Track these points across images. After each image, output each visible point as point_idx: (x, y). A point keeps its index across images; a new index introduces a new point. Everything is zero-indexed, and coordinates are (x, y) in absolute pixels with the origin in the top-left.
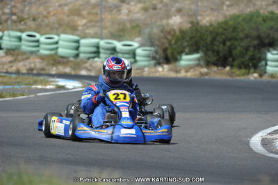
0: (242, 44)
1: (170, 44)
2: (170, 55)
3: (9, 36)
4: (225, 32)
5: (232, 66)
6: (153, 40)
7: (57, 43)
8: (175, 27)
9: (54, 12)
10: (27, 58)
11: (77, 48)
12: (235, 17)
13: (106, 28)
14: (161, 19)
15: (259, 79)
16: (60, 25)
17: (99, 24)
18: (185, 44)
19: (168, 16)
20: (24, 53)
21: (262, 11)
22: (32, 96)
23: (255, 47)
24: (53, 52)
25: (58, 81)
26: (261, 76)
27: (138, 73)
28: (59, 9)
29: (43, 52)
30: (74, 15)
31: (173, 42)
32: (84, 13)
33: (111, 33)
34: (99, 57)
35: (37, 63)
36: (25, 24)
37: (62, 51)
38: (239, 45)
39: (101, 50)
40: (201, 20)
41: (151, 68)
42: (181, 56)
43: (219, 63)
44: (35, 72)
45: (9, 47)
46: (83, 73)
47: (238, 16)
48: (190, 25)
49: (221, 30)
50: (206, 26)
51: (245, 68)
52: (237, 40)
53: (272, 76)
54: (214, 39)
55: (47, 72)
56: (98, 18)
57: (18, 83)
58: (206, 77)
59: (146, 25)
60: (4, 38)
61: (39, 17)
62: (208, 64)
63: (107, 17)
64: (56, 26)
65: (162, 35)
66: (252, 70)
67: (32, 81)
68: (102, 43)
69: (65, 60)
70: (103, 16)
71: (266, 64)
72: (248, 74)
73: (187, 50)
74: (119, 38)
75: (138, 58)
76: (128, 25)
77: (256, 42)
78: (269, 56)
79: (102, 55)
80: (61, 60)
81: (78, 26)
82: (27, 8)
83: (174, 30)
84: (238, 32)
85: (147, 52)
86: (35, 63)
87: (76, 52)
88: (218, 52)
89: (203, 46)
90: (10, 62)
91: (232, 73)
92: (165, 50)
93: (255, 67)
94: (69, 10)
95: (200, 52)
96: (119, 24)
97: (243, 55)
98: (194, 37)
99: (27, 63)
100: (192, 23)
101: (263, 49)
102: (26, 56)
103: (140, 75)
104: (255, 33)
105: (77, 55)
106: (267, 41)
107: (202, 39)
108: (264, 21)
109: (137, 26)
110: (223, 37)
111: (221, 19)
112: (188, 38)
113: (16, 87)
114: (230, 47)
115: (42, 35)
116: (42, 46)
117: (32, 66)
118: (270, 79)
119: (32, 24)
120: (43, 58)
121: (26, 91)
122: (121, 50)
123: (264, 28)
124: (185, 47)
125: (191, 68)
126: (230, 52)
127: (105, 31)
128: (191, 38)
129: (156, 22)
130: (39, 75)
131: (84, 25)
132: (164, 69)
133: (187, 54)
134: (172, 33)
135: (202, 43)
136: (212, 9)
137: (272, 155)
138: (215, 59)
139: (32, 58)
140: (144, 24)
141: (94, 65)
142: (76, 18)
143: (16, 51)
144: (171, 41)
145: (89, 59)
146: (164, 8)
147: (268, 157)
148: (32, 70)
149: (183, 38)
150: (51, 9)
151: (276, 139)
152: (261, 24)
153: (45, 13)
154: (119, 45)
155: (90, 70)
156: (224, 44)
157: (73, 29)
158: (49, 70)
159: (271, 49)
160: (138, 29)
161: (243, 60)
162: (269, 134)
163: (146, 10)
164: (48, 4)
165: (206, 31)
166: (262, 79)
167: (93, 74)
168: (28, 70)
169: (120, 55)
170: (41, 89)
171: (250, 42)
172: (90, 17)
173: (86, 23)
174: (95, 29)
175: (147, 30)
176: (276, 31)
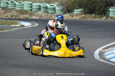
0: (99, 5)
1: (70, 5)
3: (3, 2)
5: (95, 14)
7: (23, 5)
10: (11, 11)
11: (31, 7)
18: (76, 5)
20: (10, 9)
22: (9, 30)
23: (104, 6)
24: (21, 9)
26: (107, 18)
29: (17, 9)
31: (71, 4)
34: (40, 11)
35: (15, 13)
37: (25, 8)
38: (98, 5)
39: (41, 8)
42: (74, 10)
43: (90, 13)
44: (13, 18)
45: (3, 7)
46: (34, 17)
51: (101, 15)
52: (97, 3)
53: (112, 18)
54: (88, 3)
57: (5, 24)
58: (84, 19)
60: (1, 3)
62: (85, 13)
65: (66, 1)
66: (103, 15)
67: (10, 23)
68: (42, 5)
69: (26, 12)
71: (109, 13)
72: (102, 17)
73: (77, 8)
74: (49, 3)
75: (56, 11)
77: (105, 4)
79: (41, 10)
80: (25, 12)
85: (60, 8)
86: (14, 13)
87: (31, 8)
88: (89, 8)
89: (83, 6)
90: (4, 13)
91: (95, 17)
92: (68, 8)
93: (105, 14)
95: (82, 8)
97: (100, 9)
99: (11, 13)
101: (108, 7)
102: (11, 10)
105: (31, 10)
106: (109, 3)
107: (83, 3)
110: (91, 2)
112: (77, 3)
113: (4, 26)
114: (94, 6)
115: (17, 2)
116: (17, 6)
117: (13, 14)
120: (17, 11)
121: (8, 27)
124: (76, 6)
125: (78, 15)
126: (94, 8)
128: (78, 3)
130: (15, 19)
132: (67, 15)
133: (77, 9)
138: (88, 11)
139: (13, 11)
141: (38, 14)
143: (6, 8)
145: (36, 11)
148: (12, 16)
149: (75, 2)
154: (48, 6)
155: (37, 16)
156: (92, 5)
158: (20, 16)
159: (111, 7)
161: (100, 11)
169: (49, 10)
170: (14, 27)
171: (102, 4)
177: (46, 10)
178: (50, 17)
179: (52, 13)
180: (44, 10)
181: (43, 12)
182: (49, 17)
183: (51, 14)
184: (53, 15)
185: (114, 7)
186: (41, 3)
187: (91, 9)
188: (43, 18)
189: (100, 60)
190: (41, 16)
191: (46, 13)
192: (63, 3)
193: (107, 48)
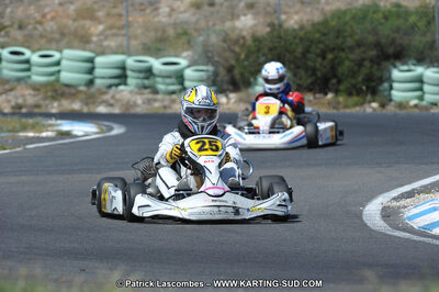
0: (351, 56)
1: (237, 60)
2: (238, 77)
4: (323, 38)
5: (337, 92)
6: (210, 55)
7: (58, 63)
8: (244, 33)
9: (53, 14)
10: (11, 90)
11: (91, 71)
12: (339, 14)
13: (136, 37)
14: (223, 21)
15: (379, 111)
16: (63, 34)
17: (123, 32)
19: (234, 16)
20: (7, 81)
21: (382, 4)
22: (18, 149)
23: (371, 61)
24: (53, 78)
25: (60, 125)
26: (383, 106)
28: (60, 9)
29: (36, 78)
30: (84, 18)
31: (243, 56)
32: (100, 14)
33: (144, 44)
34: (125, 84)
35: (27, 97)
36: (7, 35)
37: (66, 76)
38: (348, 58)
39: (129, 73)
40: (286, 21)
42: (255, 79)
43: (317, 88)
44: (24, 110)
46: (102, 109)
47: (345, 12)
48: (268, 29)
49: (317, 36)
50: (294, 30)
51: (359, 92)
52: (343, 50)
53: (401, 105)
54: (307, 51)
55: (43, 110)
56: (123, 22)
59: (200, 31)
61: (29, 24)
63: (138, 19)
64: (57, 36)
65: (225, 46)
66: (369, 97)
67: (18, 126)
68: (130, 62)
69: (73, 91)
70: (131, 19)
71: (391, 88)
72: (362, 104)
74: (156, 53)
75: (187, 84)
76: (171, 32)
77: (373, 53)
78: (396, 74)
79: (130, 81)
80: (67, 90)
81: (91, 35)
82: (9, 10)
83: (243, 38)
84: (345, 37)
85: (202, 73)
86: (23, 96)
87: (88, 77)
88: (314, 71)
91: (339, 103)
92: (230, 70)
93: (374, 92)
94: (75, 10)
96: (156, 30)
97: (353, 74)
98: (275, 48)
99: (11, 96)
100: (271, 25)
101: (385, 64)
102: (10, 85)
104: (371, 39)
105: (91, 83)
106: (391, 50)
107: (287, 50)
108: (386, 18)
109: (185, 33)
110: (321, 46)
111: (317, 17)
112: (266, 50)
114: (333, 60)
115: (34, 51)
116: (34, 69)
117: (20, 101)
118: (398, 111)
119: (18, 35)
120: (36, 88)
121: (10, 141)
122: (161, 70)
123: (385, 30)
126: (333, 68)
127: (134, 43)
128: (271, 50)
129: (214, 25)
130: (30, 115)
131: (101, 34)
132: (229, 99)
134: (241, 42)
135: (288, 55)
136: (303, 3)
137: (398, 234)
138: (309, 81)
139: (19, 88)
140: (196, 30)
141: (118, 96)
142: (88, 23)
144: (239, 54)
145: (110, 86)
146: (226, 4)
147: (390, 236)
148: (20, 107)
149: (259, 50)
150: (47, 10)
151: (405, 206)
152: (381, 24)
153: (38, 16)
154: (156, 64)
155: (111, 105)
156: (324, 58)
157: (83, 40)
158: (47, 106)
159: (398, 64)
160: (184, 39)
161: (353, 82)
162: (395, 199)
163: (198, 6)
164: (42, 3)
165: (295, 38)
166: (384, 111)
167: (116, 111)
168: (13, 108)
169: (159, 80)
170: (33, 138)
171: (364, 52)
172: (111, 21)
173: (104, 30)
174: (119, 40)
175: (201, 38)
176: (406, 34)
178: (165, 107)
179: (173, 92)
180: (139, 81)
181: (136, 90)
182: (160, 107)
183: (167, 97)
184: (173, 101)
185: (410, 62)
186: (129, 54)
187: (319, 74)
188: (139, 110)
189: (390, 233)
190: (128, 105)
191: (147, 95)
192: (212, 52)
193: (410, 194)
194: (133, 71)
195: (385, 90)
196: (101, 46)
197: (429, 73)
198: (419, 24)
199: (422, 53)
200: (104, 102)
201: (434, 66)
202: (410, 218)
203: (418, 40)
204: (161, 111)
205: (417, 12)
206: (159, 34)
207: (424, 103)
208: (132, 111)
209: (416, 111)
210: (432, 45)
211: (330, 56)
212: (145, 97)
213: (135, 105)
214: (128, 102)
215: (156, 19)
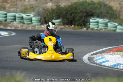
0: (79, 15)
1: (47, 15)
2: (47, 20)
5: (74, 25)
6: (39, 14)
8: (49, 8)
11: (6, 17)
12: (76, 3)
13: (19, 8)
14: (43, 4)
15: (86, 30)
17: (15, 6)
18: (54, 15)
19: (46, 3)
21: (88, 1)
23: (84, 17)
26: (87, 29)
27: (33, 28)
30: (4, 2)
31: (49, 14)
32: (9, 1)
33: (21, 10)
34: (15, 21)
38: (78, 16)
39: (17, 18)
40: (61, 5)
41: (39, 26)
42: (52, 21)
43: (69, 24)
46: (9, 28)
47: (77, 3)
48: (56, 7)
49: (70, 9)
50: (63, 7)
51: (80, 26)
52: (77, 13)
53: (92, 29)
54: (67, 13)
56: (15, 4)
58: (63, 30)
59: (37, 7)
62: (64, 24)
63: (19, 3)
65: (44, 11)
66: (83, 27)
68: (17, 15)
69: (1, 23)
70: (17, 3)
71: (90, 24)
72: (82, 28)
73: (55, 18)
74: (25, 13)
75: (33, 21)
76: (29, 7)
77: (85, 14)
79: (17, 20)
81: (6, 7)
83: (49, 9)
84: (77, 10)
85: (37, 19)
88: (68, 19)
89: (62, 16)
91: (75, 28)
92: (45, 18)
93: (85, 25)
95: (61, 18)
96: (25, 6)
97: (79, 20)
98: (58, 12)
100: (57, 6)
101: (88, 17)
103: (34, 29)
104: (84, 10)
105: (6, 20)
106: (90, 14)
107: (61, 13)
108: (89, 5)
109: (33, 7)
110: (71, 12)
111: (69, 4)
112: (55, 13)
114: (74, 16)
118: (91, 31)
122: (25, 18)
123: (89, 8)
124: (53, 17)
126: (74, 18)
127: (18, 10)
128: (56, 13)
129: (41, 5)
132: (44, 26)
133: (55, 20)
134: (48, 10)
135: (61, 14)
137: (92, 64)
138: (67, 21)
140: (35, 6)
141: (13, 24)
142: (5, 4)
145: (11, 22)
149: (53, 13)
151: (94, 57)
152: (87, 6)
154: (24, 16)
155: (12, 27)
156: (71, 15)
157: (4, 9)
159: (92, 17)
160: (33, 9)
161: (79, 22)
162: (91, 55)
165: (63, 9)
166: (88, 31)
167: (13, 28)
169: (25, 20)
171: (82, 14)
172: (12, 3)
173: (10, 6)
174: (14, 9)
175: (37, 9)
176: (94, 9)
177: (21, 21)
178: (26, 28)
179: (29, 24)
180: (19, 20)
181: (19, 23)
183: (27, 25)
184: (29, 26)
185: (95, 17)
186: (17, 12)
187: (70, 20)
188: (19, 29)
190: (16, 27)
191: (22, 24)
192: (40, 13)
194: (18, 17)
195: (88, 25)
196: (9, 10)
197: (101, 20)
198: (98, 7)
199: (99, 15)
200: (9, 26)
201: (102, 19)
202: (96, 60)
203: (98, 11)
204: (25, 29)
205: (97, 3)
206: (25, 7)
207: (99, 29)
208: (18, 29)
209: (96, 31)
210: (101, 13)
211: (73, 15)
212: (21, 25)
213: (18, 27)
214: (16, 26)
215: (25, 3)
